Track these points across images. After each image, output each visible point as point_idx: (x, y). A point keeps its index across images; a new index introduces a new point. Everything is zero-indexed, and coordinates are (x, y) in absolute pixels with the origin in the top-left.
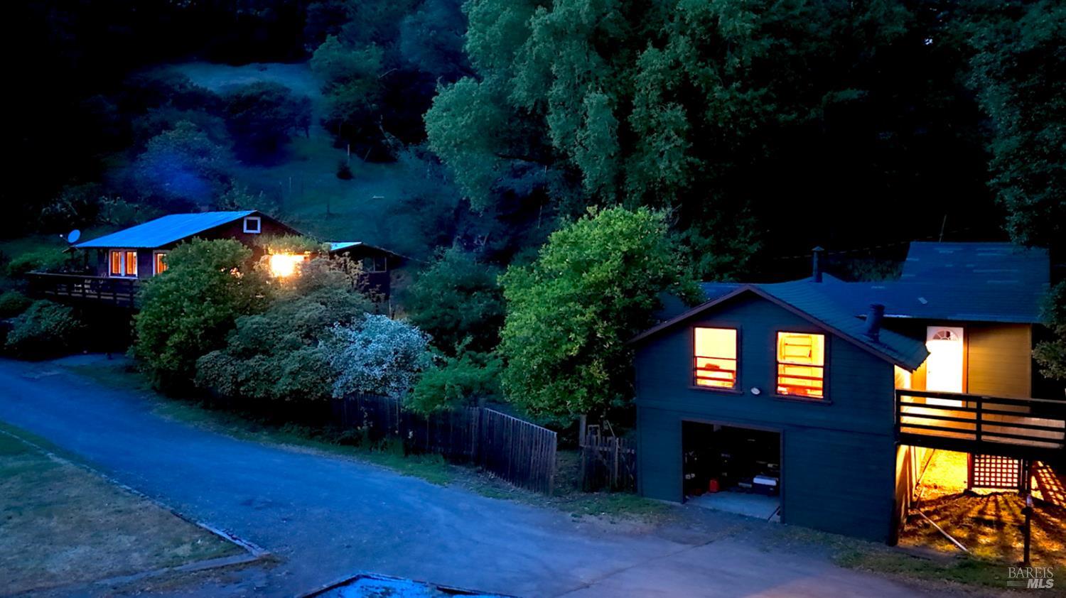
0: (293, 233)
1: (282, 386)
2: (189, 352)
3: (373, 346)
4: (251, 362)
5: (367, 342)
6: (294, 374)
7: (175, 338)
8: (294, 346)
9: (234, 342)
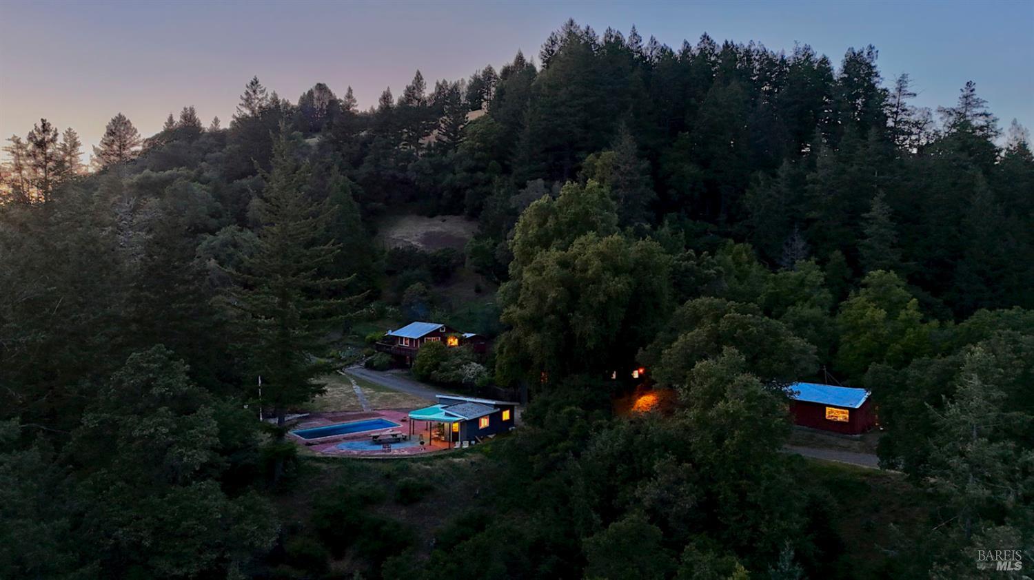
0: (455, 332)
1: (451, 379)
2: (429, 371)
3: (472, 371)
4: (444, 374)
5: (470, 370)
6: (454, 377)
7: (427, 367)
8: (454, 370)
9: (440, 369)
